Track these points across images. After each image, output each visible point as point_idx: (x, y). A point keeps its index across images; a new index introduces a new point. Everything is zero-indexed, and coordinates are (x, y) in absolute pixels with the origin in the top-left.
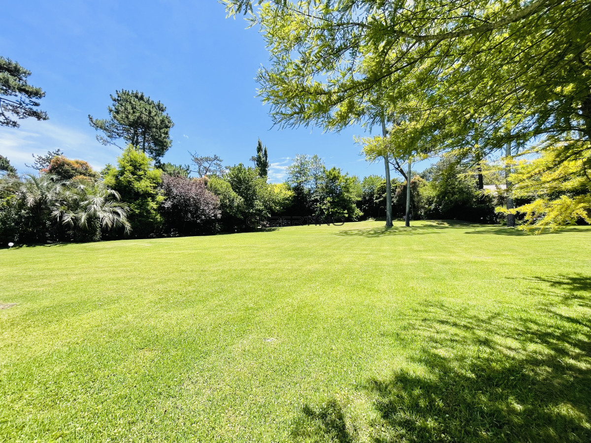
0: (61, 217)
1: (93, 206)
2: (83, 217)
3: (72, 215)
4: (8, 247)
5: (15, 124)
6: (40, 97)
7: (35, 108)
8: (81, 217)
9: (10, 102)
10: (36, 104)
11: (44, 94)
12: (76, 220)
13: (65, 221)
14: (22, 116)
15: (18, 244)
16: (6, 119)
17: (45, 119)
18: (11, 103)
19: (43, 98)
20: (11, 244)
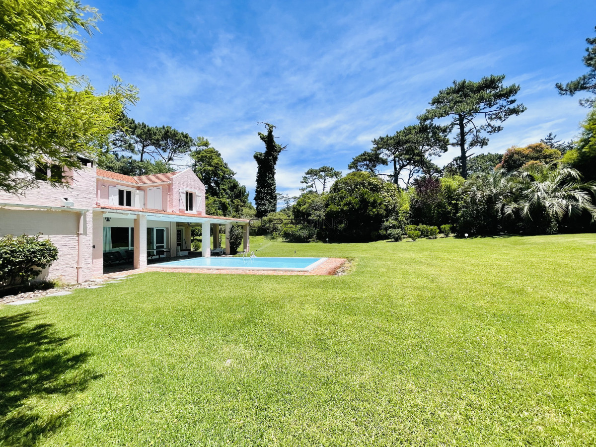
0: (502, 209)
1: (536, 193)
2: (526, 206)
3: (514, 205)
4: (465, 237)
5: (499, 129)
6: (516, 93)
7: (511, 107)
8: (524, 207)
9: (492, 112)
10: (513, 102)
11: (518, 87)
12: (517, 211)
13: (507, 213)
14: (503, 119)
15: (472, 235)
16: (492, 127)
17: (522, 111)
18: (494, 112)
19: (518, 92)
20: (466, 235)
